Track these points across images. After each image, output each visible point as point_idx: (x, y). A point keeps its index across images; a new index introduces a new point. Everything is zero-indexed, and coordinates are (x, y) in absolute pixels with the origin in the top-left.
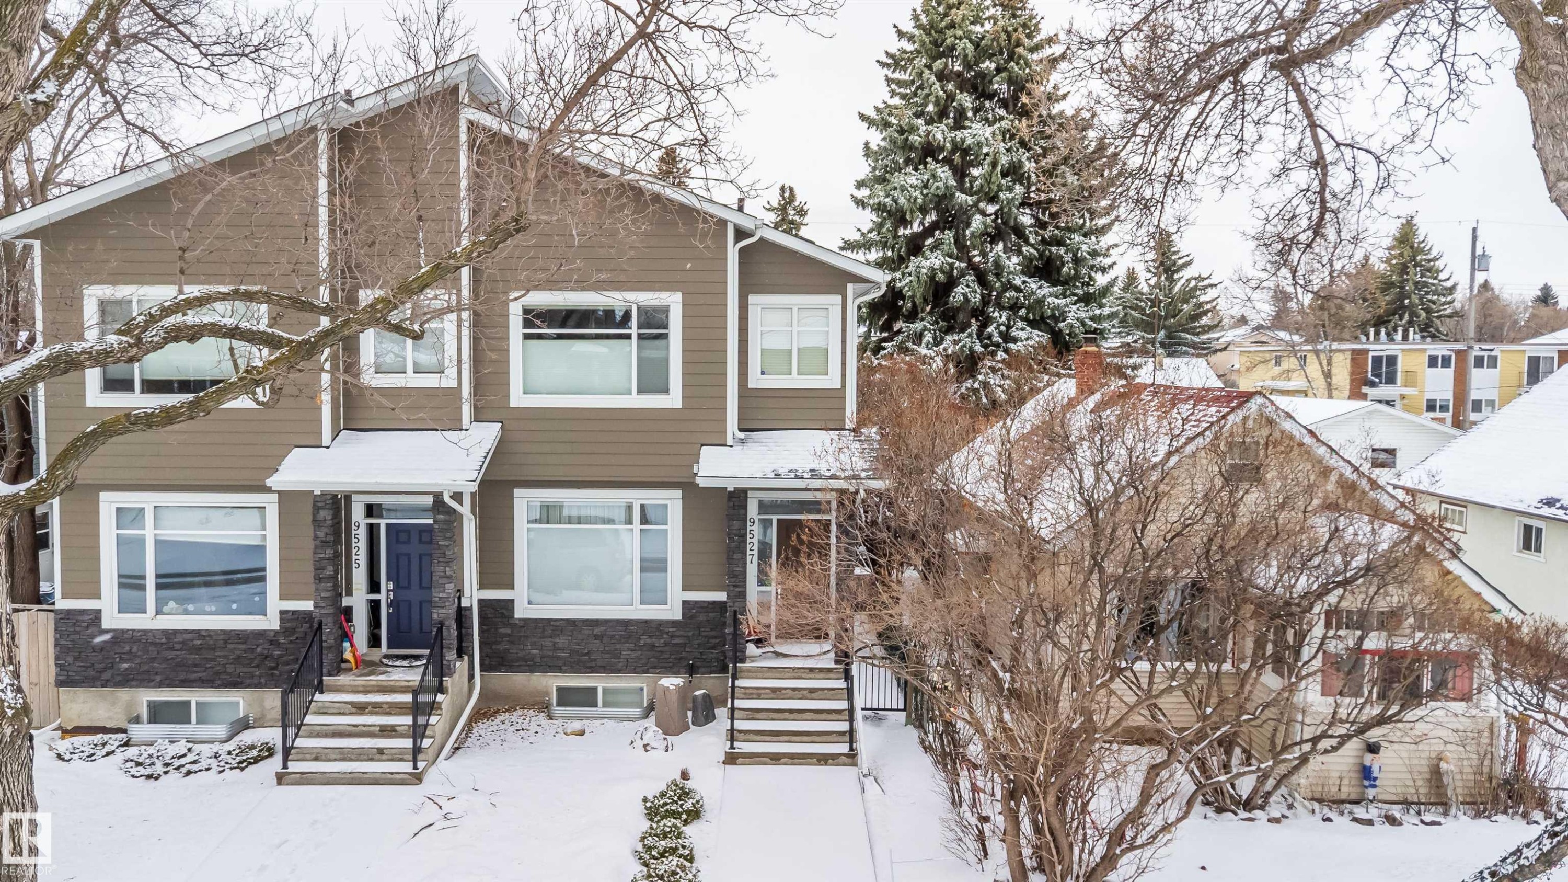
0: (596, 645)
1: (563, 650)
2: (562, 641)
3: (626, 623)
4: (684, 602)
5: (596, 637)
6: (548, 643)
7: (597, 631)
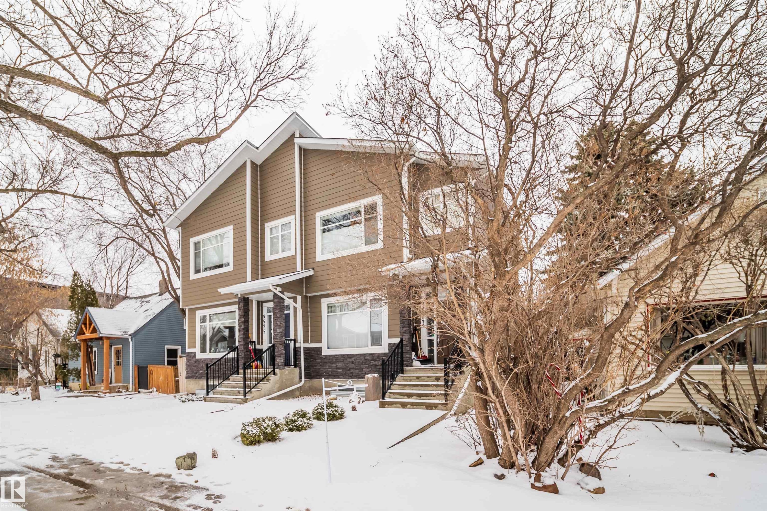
0: (353, 366)
1: (340, 368)
2: (340, 364)
3: (364, 355)
4: (389, 344)
5: (352, 362)
6: (334, 365)
7: (353, 359)
